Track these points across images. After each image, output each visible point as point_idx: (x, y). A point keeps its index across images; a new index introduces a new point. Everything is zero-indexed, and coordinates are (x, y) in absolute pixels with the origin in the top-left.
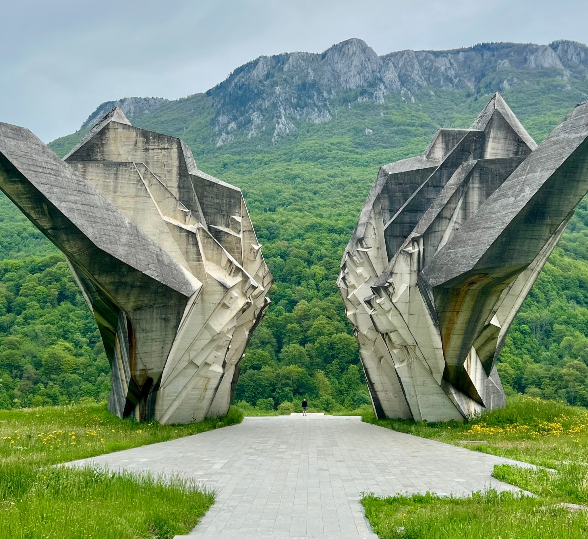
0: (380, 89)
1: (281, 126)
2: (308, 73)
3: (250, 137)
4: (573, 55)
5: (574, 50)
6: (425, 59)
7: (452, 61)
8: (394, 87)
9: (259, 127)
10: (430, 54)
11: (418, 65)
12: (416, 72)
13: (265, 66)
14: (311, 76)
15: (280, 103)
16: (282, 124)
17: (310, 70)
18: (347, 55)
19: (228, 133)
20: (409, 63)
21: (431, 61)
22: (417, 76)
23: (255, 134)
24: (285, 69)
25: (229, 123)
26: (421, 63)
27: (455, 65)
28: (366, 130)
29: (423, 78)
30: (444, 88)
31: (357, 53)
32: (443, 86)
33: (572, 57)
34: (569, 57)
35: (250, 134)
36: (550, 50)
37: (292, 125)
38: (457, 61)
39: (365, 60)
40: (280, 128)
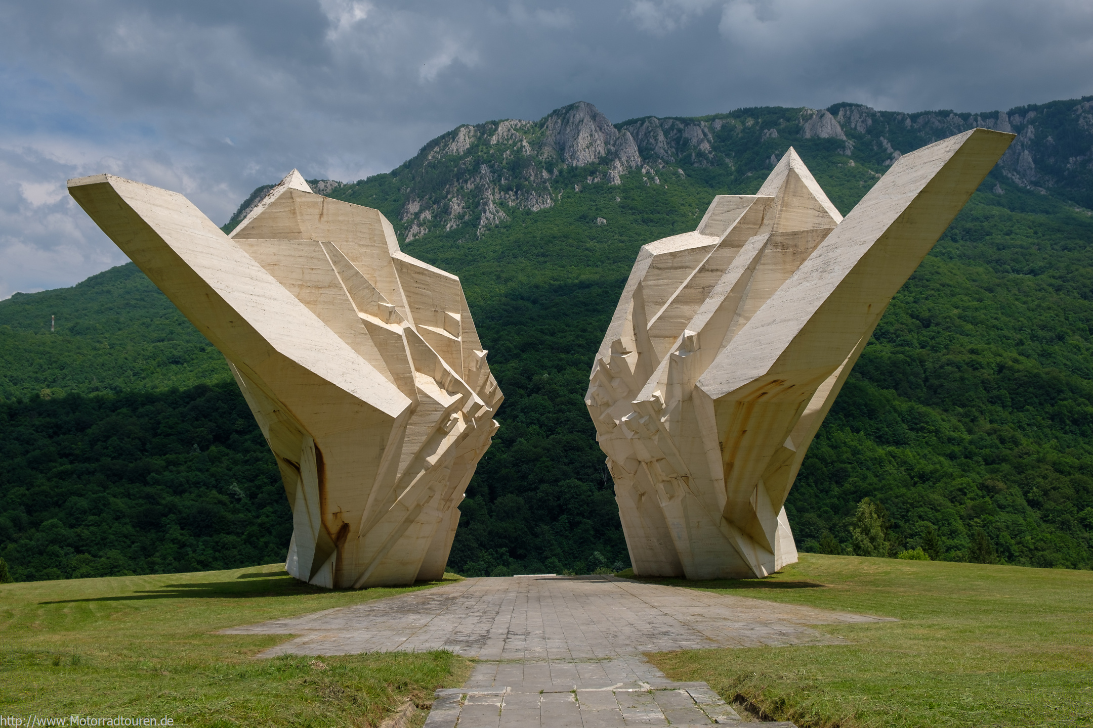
0: (615, 168)
1: (488, 215)
2: (522, 147)
3: (448, 230)
4: (857, 122)
5: (858, 116)
6: (672, 128)
7: (706, 130)
8: (633, 164)
9: (460, 217)
10: (678, 122)
11: (662, 136)
12: (660, 145)
13: (467, 138)
14: (526, 151)
15: (487, 186)
16: (490, 212)
17: (525, 143)
18: (573, 123)
19: (420, 225)
20: (652, 134)
21: (680, 131)
22: (662, 151)
23: (455, 226)
24: (492, 142)
25: (421, 211)
26: (666, 133)
27: (710, 136)
28: (598, 219)
29: (669, 152)
30: (696, 165)
31: (585, 121)
32: (694, 162)
33: (856, 125)
34: (853, 126)
35: (449, 226)
36: (829, 116)
37: (502, 214)
38: (712, 129)
39: (596, 131)
40: (487, 219)
